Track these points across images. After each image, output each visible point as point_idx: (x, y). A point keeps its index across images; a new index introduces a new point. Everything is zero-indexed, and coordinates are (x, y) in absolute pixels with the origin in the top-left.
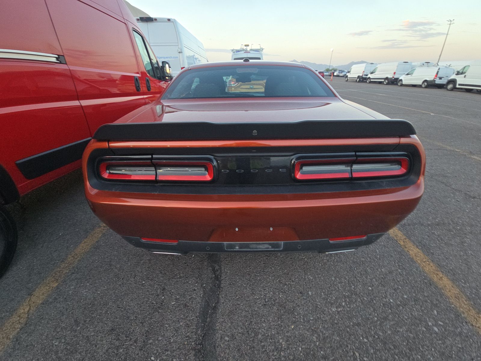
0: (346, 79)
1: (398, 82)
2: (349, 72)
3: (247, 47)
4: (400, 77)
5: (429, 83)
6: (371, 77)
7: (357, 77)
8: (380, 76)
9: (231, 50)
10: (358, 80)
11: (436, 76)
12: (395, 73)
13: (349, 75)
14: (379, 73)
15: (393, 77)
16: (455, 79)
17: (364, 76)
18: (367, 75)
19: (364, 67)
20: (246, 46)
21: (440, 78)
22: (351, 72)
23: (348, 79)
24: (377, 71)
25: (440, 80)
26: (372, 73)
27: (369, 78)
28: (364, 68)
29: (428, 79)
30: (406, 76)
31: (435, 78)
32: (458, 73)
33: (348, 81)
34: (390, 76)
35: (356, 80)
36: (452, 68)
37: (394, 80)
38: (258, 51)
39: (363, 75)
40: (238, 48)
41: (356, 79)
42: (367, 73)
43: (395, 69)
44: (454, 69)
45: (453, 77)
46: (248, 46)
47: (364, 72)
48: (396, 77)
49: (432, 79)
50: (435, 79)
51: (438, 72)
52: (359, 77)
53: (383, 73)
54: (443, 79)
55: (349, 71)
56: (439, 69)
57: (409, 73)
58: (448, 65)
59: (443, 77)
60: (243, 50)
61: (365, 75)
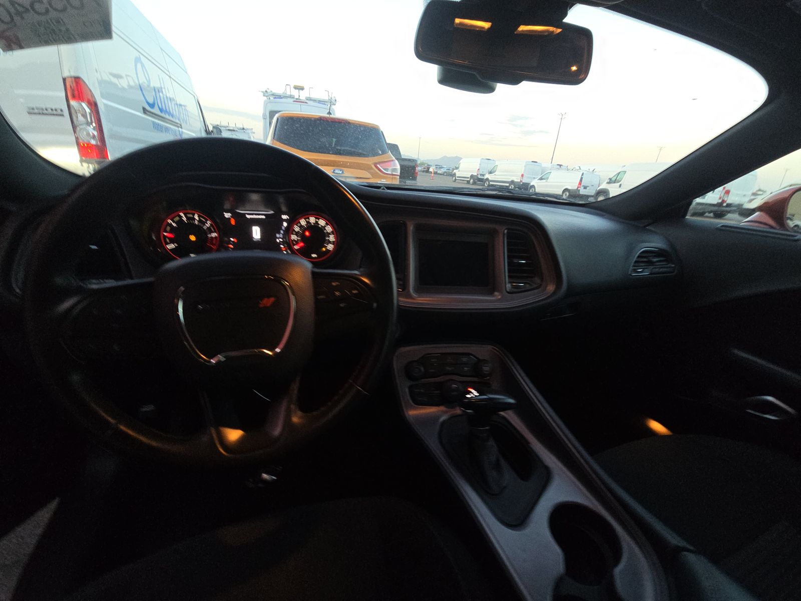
0: (454, 178)
1: (530, 189)
2: (457, 168)
3: (300, 91)
4: (531, 182)
5: (571, 193)
6: (490, 179)
7: (469, 176)
8: (504, 178)
9: (262, 92)
10: (472, 181)
11: (580, 184)
12: (522, 175)
13: (458, 173)
14: (500, 173)
15: (521, 181)
16: (606, 189)
17: (479, 177)
18: (483, 175)
19: (479, 163)
20: (296, 88)
21: (585, 188)
22: (460, 169)
23: (457, 178)
24: (497, 170)
25: (585, 190)
26: (490, 173)
27: (487, 179)
28: (479, 165)
29: (570, 188)
30: (539, 181)
31: (578, 187)
32: (610, 181)
33: (457, 181)
34: (517, 179)
35: (469, 181)
36: (597, 173)
37: (522, 185)
38: (324, 104)
39: (478, 175)
40: (279, 91)
41: (469, 179)
42: (483, 172)
43: (523, 170)
44: (599, 176)
45: (604, 186)
46: (302, 89)
47: (479, 170)
48: (525, 180)
49: (576, 188)
50: (579, 189)
51: (582, 178)
52: (472, 176)
53: (505, 173)
54: (588, 188)
55: (457, 166)
56: (583, 174)
57: (543, 178)
58: (591, 170)
59: (588, 186)
60: (291, 97)
61: (481, 175)
